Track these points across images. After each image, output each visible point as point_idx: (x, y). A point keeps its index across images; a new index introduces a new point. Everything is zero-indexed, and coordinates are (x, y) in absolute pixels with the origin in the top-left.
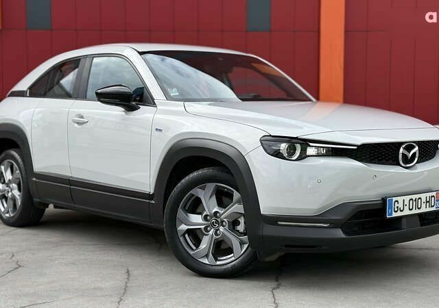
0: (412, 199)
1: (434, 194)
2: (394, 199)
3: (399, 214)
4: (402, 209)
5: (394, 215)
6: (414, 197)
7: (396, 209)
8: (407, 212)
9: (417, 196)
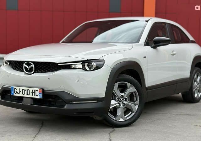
0: (24, 89)
1: (38, 89)
2: (14, 87)
3: (17, 95)
4: (18, 93)
5: (15, 95)
6: (25, 88)
7: (15, 92)
8: (21, 95)
9: (27, 89)
